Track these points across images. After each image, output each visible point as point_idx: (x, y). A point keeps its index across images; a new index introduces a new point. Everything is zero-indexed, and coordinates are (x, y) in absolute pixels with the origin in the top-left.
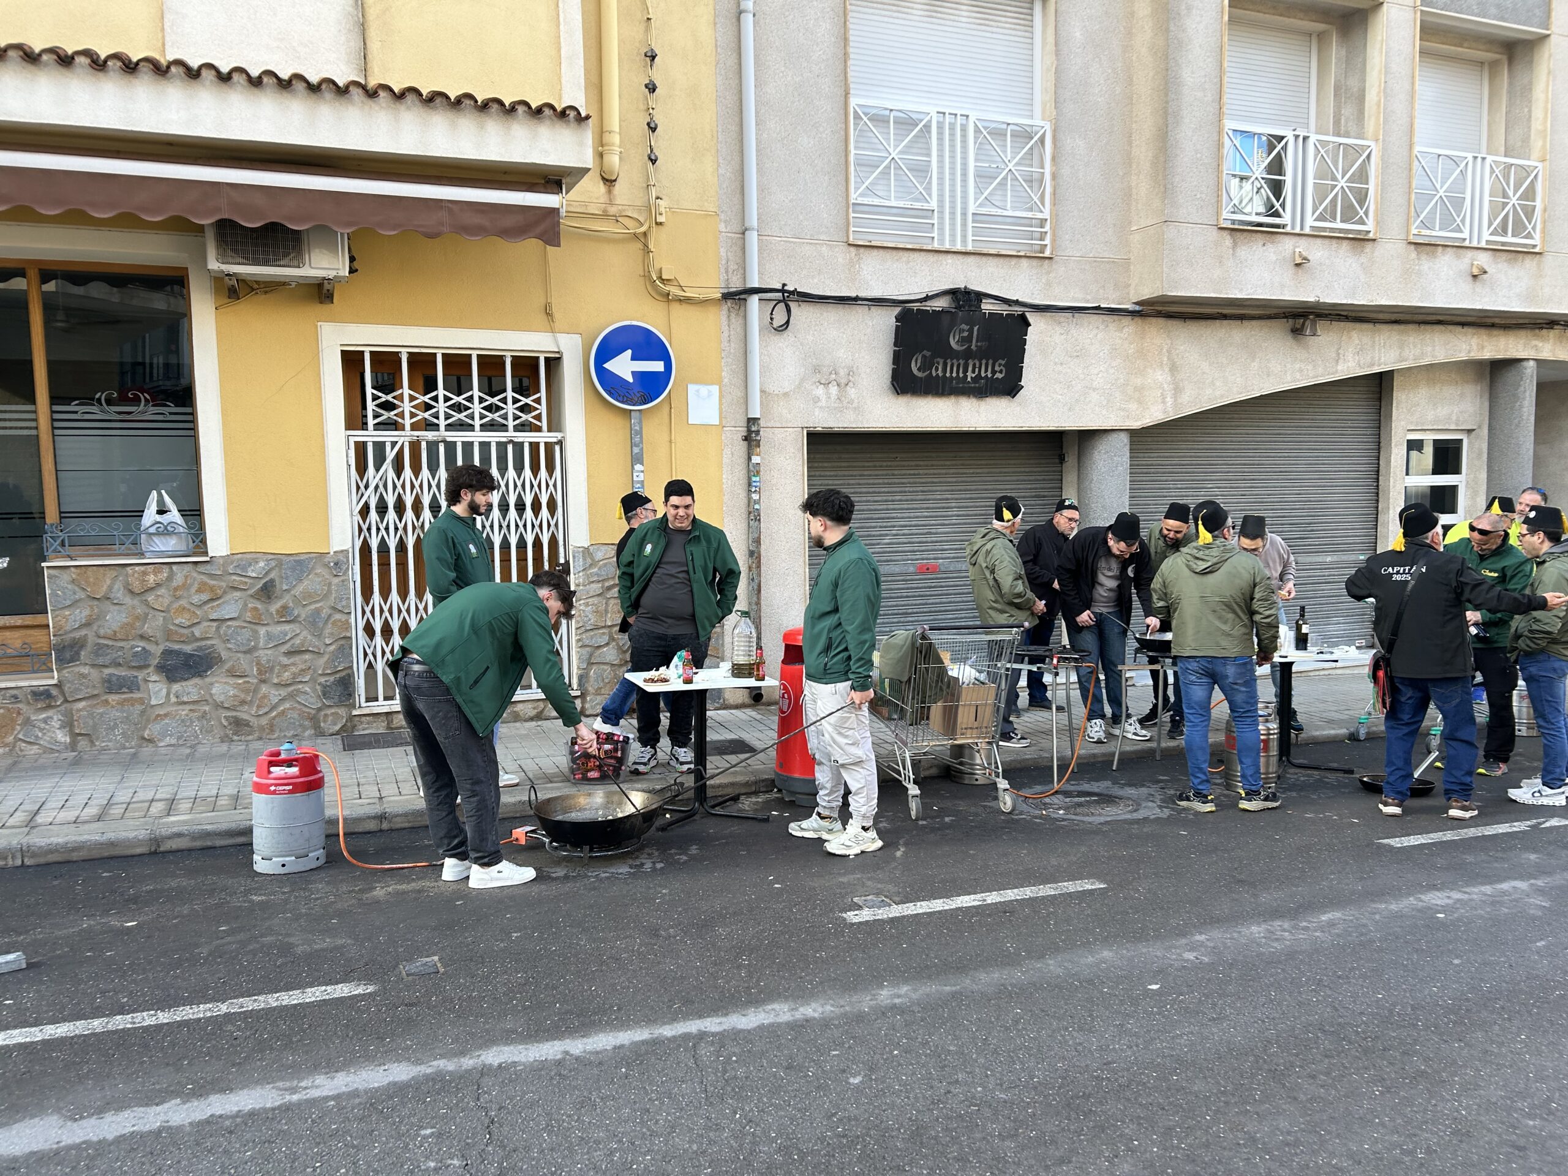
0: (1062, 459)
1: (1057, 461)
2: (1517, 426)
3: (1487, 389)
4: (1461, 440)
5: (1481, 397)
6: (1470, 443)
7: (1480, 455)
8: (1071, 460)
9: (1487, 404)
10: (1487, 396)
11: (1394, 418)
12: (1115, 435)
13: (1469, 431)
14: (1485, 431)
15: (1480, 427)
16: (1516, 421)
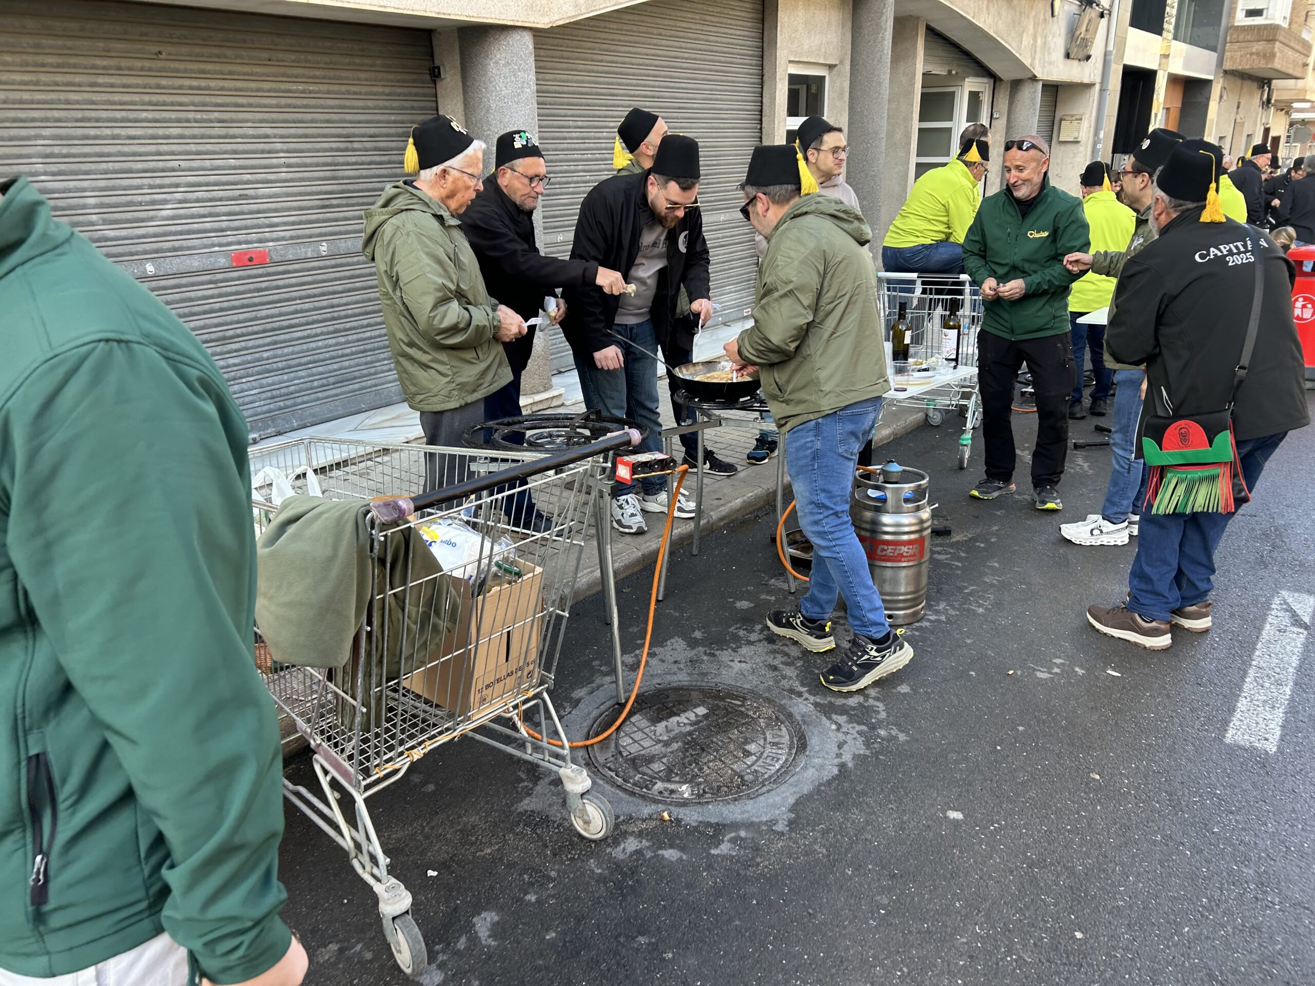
0: (435, 74)
1: (428, 77)
2: (879, 61)
3: (849, 16)
4: (824, 77)
5: (843, 27)
6: (831, 81)
7: (841, 94)
8: (450, 78)
9: (849, 35)
10: (849, 25)
11: (779, 45)
12: (516, 36)
13: (831, 67)
14: (848, 67)
15: (842, 62)
16: (878, 55)
